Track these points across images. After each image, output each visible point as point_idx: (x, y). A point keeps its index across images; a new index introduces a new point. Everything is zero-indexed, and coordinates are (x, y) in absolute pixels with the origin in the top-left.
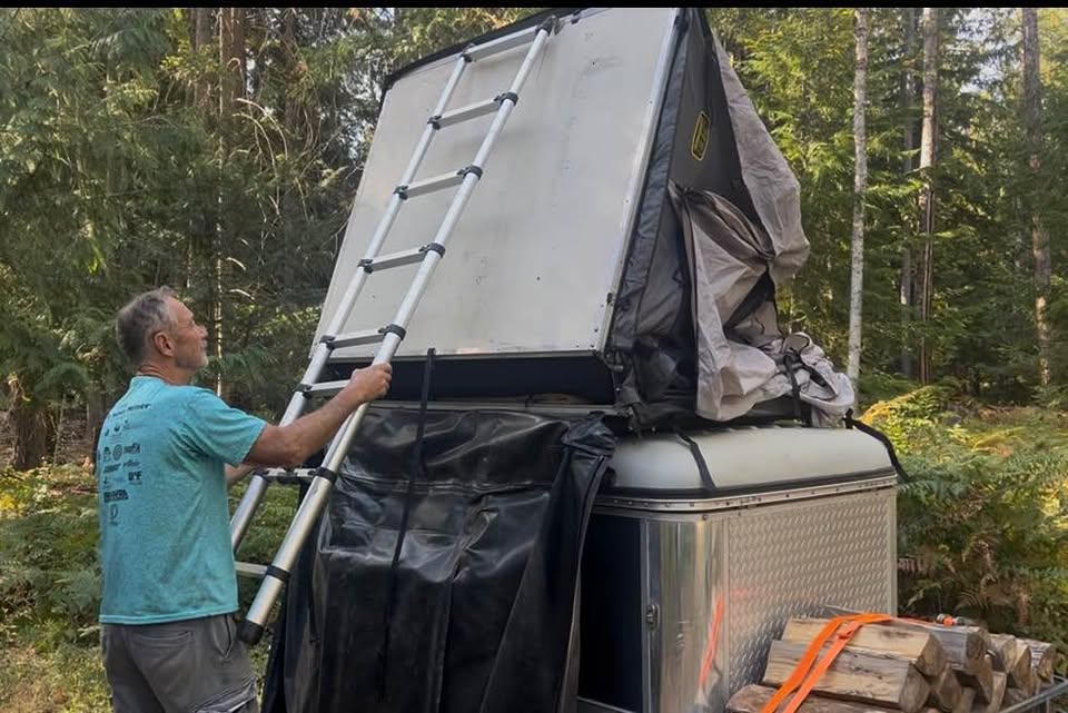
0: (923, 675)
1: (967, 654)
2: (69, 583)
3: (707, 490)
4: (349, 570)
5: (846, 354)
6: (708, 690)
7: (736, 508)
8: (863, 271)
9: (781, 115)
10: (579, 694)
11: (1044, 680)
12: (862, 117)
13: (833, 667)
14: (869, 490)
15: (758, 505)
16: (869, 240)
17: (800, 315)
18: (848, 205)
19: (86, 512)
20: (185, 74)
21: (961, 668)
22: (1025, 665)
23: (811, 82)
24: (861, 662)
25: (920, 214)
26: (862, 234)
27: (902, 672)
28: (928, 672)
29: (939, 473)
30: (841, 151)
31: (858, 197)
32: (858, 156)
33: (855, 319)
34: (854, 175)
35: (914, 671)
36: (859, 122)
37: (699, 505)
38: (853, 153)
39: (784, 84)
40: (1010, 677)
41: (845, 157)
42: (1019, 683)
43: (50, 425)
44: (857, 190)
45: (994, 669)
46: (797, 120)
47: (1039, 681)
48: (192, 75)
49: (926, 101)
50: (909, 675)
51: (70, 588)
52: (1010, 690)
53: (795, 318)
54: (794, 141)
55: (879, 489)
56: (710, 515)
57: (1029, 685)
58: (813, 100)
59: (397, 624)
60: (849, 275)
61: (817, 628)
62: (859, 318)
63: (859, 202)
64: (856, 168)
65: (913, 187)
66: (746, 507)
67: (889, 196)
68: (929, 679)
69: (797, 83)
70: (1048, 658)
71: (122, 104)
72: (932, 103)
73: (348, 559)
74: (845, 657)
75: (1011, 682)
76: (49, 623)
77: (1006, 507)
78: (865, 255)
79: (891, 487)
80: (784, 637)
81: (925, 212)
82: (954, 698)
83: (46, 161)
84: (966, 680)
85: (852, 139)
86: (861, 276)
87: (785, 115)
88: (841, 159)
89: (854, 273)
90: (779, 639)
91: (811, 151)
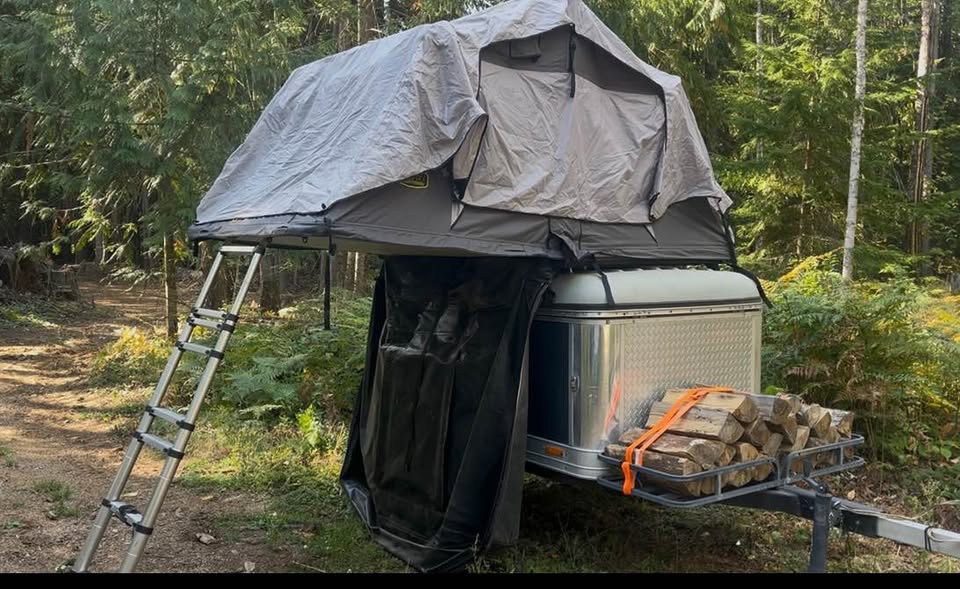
0: (739, 421)
1: (774, 411)
2: (235, 380)
3: (610, 305)
4: (397, 358)
5: (845, 228)
6: (609, 431)
7: (631, 317)
8: (860, 162)
9: (800, 36)
10: (529, 433)
11: (843, 435)
12: (864, 37)
13: (684, 416)
14: (738, 311)
15: (648, 317)
16: (867, 136)
17: (809, 198)
18: (851, 108)
19: (249, 335)
20: (327, 14)
21: (768, 419)
22: (826, 424)
23: (825, 9)
24: (703, 413)
25: (915, 116)
26: (860, 133)
27: (723, 418)
28: (743, 419)
29: (827, 308)
30: (844, 66)
31: (858, 104)
32: (859, 70)
33: (852, 201)
34: (855, 84)
35: (731, 418)
36: (860, 41)
37: (604, 314)
38: (855, 67)
39: (803, 10)
40: (812, 430)
41: (849, 70)
42: (820, 435)
43: (229, 278)
44: (856, 97)
45: (799, 423)
46: (812, 40)
47: (838, 436)
48: (332, 14)
49: (924, 23)
50: (727, 420)
51: (235, 384)
52: (812, 439)
53: (805, 200)
54: (809, 58)
55: (746, 311)
56: (611, 321)
57: (829, 437)
58: (826, 24)
59: (423, 390)
60: (849, 165)
61: (684, 394)
62: (856, 200)
63: (858, 107)
64: (857, 79)
65: (906, 94)
66: (639, 317)
67: (887, 101)
68: (745, 425)
69: (814, 9)
70: (846, 421)
71: (280, 39)
72: (929, 24)
73: (396, 351)
74: (693, 411)
75: (813, 434)
76: (221, 408)
77: (877, 332)
78: (862, 148)
79: (758, 310)
80: (663, 400)
81: (920, 114)
82: (763, 439)
83: (223, 85)
84: (773, 428)
85: (855, 55)
86: (858, 167)
87: (802, 36)
88: (844, 71)
89: (852, 165)
90: (660, 401)
91: (823, 66)
